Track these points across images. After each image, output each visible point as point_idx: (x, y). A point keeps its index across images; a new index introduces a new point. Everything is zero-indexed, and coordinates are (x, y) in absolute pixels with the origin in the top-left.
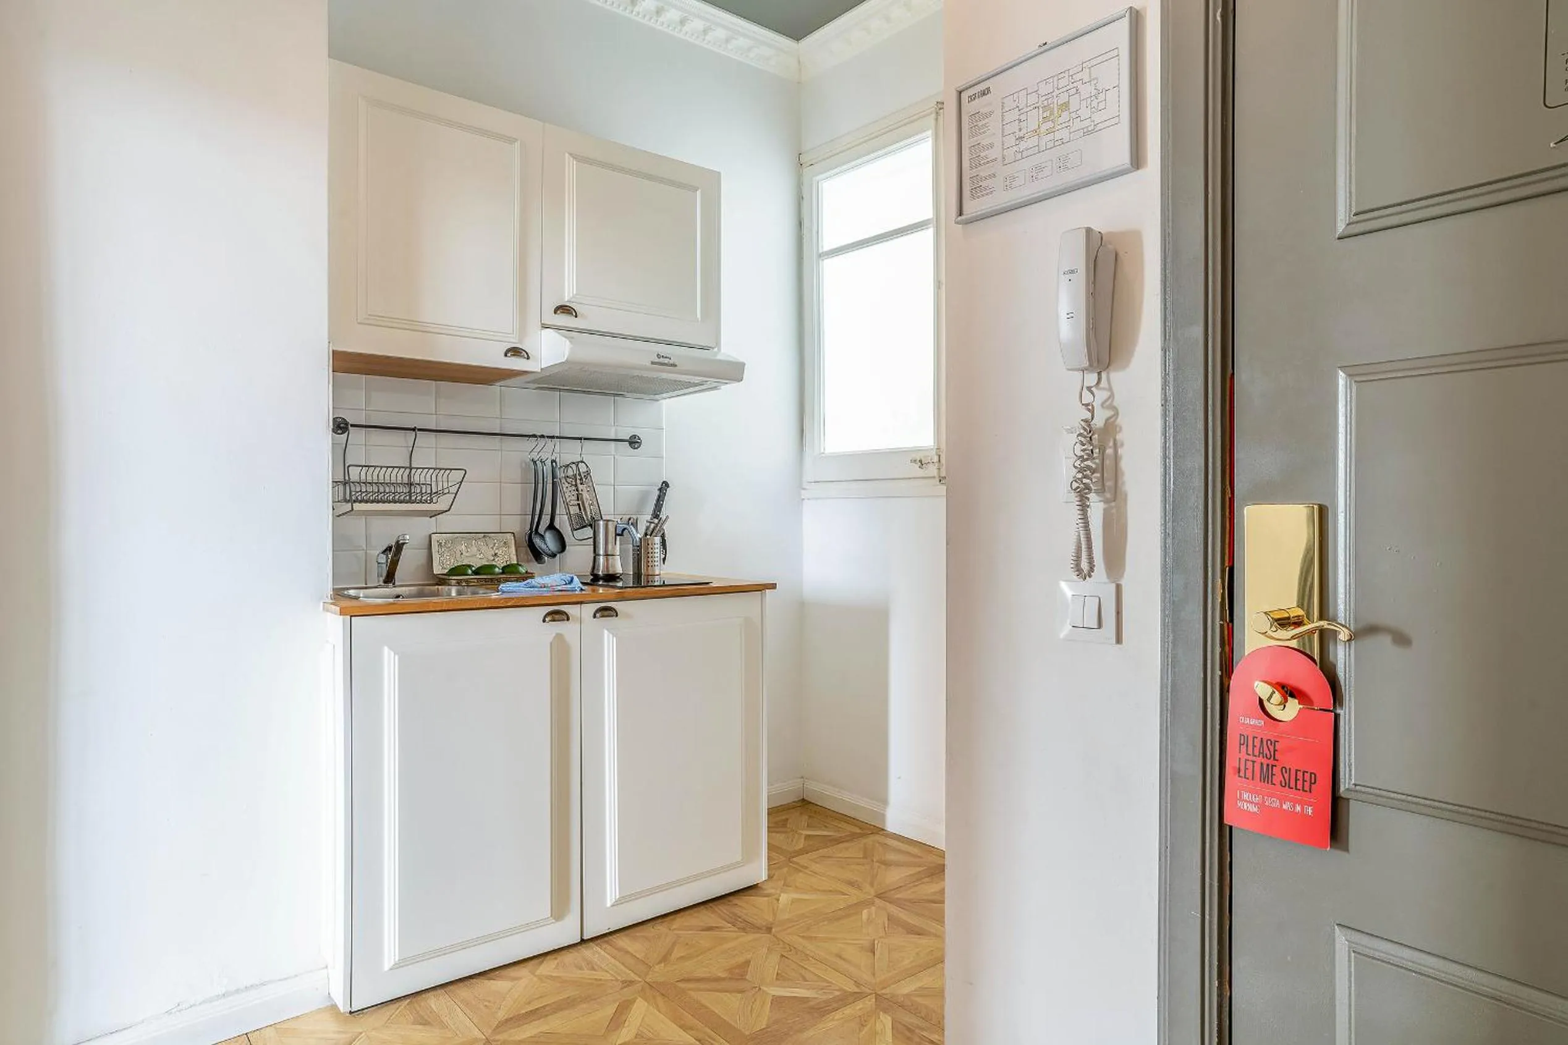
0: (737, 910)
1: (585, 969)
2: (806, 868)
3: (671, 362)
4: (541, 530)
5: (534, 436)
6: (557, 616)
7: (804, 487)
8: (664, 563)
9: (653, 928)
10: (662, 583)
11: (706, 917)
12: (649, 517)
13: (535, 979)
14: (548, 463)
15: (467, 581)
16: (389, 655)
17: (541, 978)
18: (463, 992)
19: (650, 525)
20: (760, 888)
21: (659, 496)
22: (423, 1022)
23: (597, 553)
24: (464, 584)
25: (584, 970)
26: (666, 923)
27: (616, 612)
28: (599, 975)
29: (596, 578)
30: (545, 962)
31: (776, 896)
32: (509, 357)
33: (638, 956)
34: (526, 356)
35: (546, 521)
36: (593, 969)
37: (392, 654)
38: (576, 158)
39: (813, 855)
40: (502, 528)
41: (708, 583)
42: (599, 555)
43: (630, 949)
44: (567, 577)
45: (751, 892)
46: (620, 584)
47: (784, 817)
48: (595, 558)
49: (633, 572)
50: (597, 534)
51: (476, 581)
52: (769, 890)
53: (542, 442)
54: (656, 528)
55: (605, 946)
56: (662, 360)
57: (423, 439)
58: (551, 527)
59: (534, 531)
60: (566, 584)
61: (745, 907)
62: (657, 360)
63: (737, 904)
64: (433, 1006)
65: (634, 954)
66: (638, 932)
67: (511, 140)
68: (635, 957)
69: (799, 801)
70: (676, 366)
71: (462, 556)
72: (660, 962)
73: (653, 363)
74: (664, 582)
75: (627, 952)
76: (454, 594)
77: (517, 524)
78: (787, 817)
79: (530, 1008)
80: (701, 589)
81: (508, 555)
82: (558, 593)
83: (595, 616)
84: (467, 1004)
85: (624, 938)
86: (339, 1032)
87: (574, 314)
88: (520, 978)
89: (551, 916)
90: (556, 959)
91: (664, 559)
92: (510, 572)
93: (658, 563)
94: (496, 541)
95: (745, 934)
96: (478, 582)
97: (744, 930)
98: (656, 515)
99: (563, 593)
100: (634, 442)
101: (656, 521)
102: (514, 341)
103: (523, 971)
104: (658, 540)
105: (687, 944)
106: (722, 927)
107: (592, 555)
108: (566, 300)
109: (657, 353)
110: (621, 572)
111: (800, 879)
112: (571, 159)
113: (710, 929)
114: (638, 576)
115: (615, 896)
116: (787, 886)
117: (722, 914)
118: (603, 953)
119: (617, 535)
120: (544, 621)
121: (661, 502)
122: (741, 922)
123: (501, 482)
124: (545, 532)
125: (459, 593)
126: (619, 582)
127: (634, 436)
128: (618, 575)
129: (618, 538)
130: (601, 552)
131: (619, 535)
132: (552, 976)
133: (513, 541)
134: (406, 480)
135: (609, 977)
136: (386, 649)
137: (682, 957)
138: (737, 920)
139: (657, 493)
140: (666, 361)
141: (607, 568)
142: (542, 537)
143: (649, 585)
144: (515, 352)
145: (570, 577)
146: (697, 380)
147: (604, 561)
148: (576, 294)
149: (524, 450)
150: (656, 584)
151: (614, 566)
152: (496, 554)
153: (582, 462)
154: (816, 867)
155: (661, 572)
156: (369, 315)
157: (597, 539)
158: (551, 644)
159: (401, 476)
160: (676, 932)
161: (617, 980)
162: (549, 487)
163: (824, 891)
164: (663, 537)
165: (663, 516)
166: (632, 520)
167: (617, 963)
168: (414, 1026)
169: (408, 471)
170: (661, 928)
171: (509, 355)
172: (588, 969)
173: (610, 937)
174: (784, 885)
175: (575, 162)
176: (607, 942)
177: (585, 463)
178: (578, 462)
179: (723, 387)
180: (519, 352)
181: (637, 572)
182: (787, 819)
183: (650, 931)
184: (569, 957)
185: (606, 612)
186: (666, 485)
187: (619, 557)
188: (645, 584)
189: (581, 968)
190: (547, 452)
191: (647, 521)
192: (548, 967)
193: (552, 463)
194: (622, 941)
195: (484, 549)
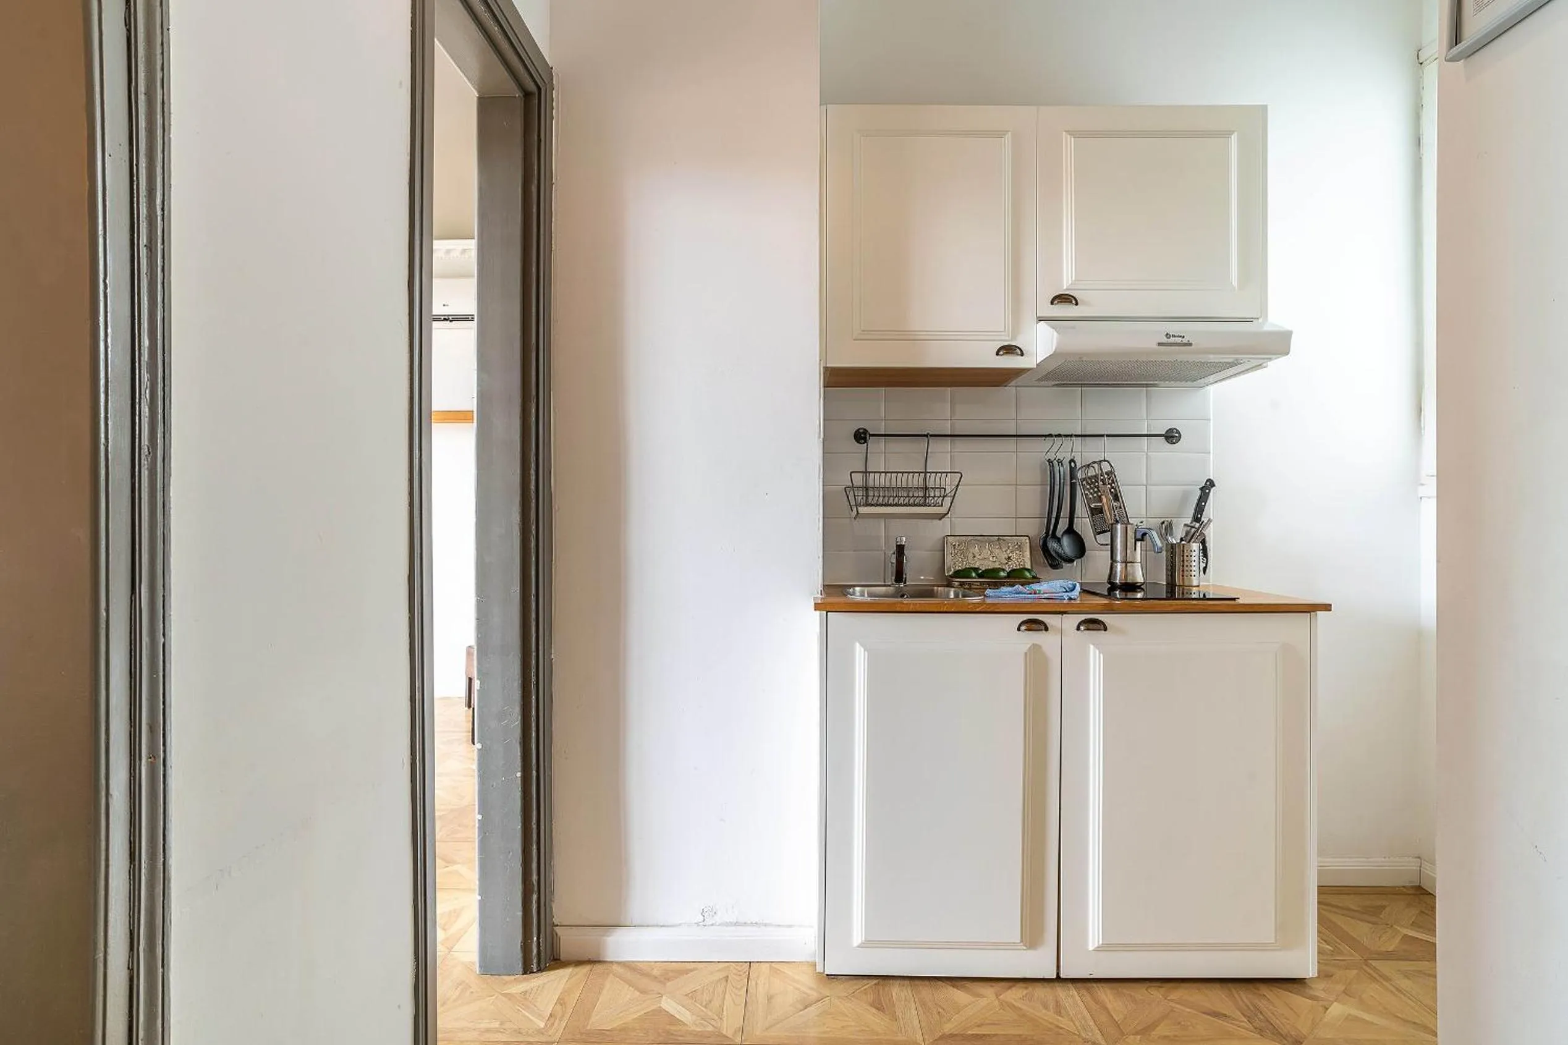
0: (1262, 1004)
1: (1052, 1010)
2: (1388, 979)
3: (1185, 341)
4: (1059, 533)
5: (1050, 435)
6: (1034, 625)
7: (1423, 482)
8: (1204, 573)
9: (1146, 990)
10: (1202, 596)
11: (1217, 999)
12: (1188, 521)
13: (996, 1003)
14: (1066, 463)
15: (970, 584)
16: (860, 651)
17: (1003, 1005)
18: (926, 991)
19: (1190, 529)
20: (1305, 983)
21: (1201, 497)
22: (879, 1007)
23: (1114, 558)
24: (967, 586)
25: (1049, 1011)
26: (1164, 989)
27: (1104, 625)
28: (1064, 1022)
29: (1113, 587)
30: (1013, 989)
31: (1325, 1003)
32: (1002, 355)
33: (1115, 1017)
34: (1019, 352)
35: (1063, 525)
36: (1059, 1013)
37: (862, 650)
38: (1073, 135)
39: (1405, 966)
40: (1017, 531)
41: (1234, 599)
42: (1116, 562)
43: (1109, 1006)
44: (1069, 584)
45: (1290, 986)
46: (1139, 595)
47: (1379, 903)
48: (1112, 564)
49: (1166, 582)
50: (1114, 539)
51: (979, 584)
52: (1318, 989)
53: (1058, 441)
54: (1197, 531)
55: (1084, 992)
56: (1172, 340)
57: (936, 446)
58: (1070, 531)
59: (1051, 534)
60: (1067, 592)
61: (1276, 1003)
62: (1165, 340)
63: (1264, 995)
64: (894, 994)
65: (1112, 1013)
66: (1126, 990)
67: (1001, 134)
68: (1113, 1017)
69: (1412, 887)
70: (1191, 345)
71: (975, 558)
72: (1137, 1033)
73: (1160, 344)
74: (1204, 595)
75: (1106, 1009)
76: (952, 596)
77: (1034, 527)
78: (1384, 903)
79: (975, 1031)
80: (1228, 606)
81: (1024, 559)
82: (1045, 601)
83: (1078, 629)
84: (923, 1004)
85: (1108, 992)
86: (811, 989)
87: (1074, 302)
88: (983, 996)
89: (1022, 941)
90: (1026, 988)
91: (1205, 569)
92: (1016, 576)
93: (1196, 573)
94: (1010, 544)
95: (1259, 1036)
96: (981, 584)
97: (1261, 1031)
98: (1197, 519)
99: (1051, 601)
100: (1171, 437)
101: (1197, 525)
102: (1007, 338)
103: (989, 991)
104: (1195, 546)
105: (1179, 1023)
106: (1234, 1019)
107: (1110, 562)
108: (1065, 288)
109: (1166, 333)
110: (1142, 581)
111: (1371, 991)
112: (1069, 136)
113: (1216, 1015)
114: (1171, 586)
115: (1098, 942)
116: (1346, 994)
117: (1241, 1003)
118: (1077, 998)
119: (1136, 540)
120: (1019, 629)
121: (1203, 504)
122: (1261, 1021)
123: (1016, 485)
124: (1062, 535)
125: (956, 596)
126: (1140, 592)
127: (1171, 430)
128: (1139, 584)
129: (1139, 544)
130: (1119, 558)
131: (1139, 540)
132: (1014, 1006)
133: (1028, 544)
134: (921, 484)
135: (1072, 1029)
136: (858, 645)
137: (1165, 1037)
138: (1256, 1015)
139: (1199, 493)
140: (1179, 340)
141: (1126, 577)
142: (1059, 540)
143: (1185, 597)
144: (1008, 350)
145: (1073, 584)
146: (1230, 358)
147: (1122, 568)
148: (1075, 280)
149: (1040, 451)
150: (1194, 596)
151: (1133, 575)
152: (1009, 558)
153: (1105, 461)
154: (1405, 984)
155: (1201, 584)
156: (863, 331)
157: (1115, 544)
158: (1026, 653)
159: (916, 481)
160: (1171, 1004)
161: (1079, 1036)
162: (1068, 488)
163: (1405, 1021)
164: (1203, 542)
165: (1204, 519)
166: (1166, 523)
167: (1088, 1016)
168: (869, 1008)
169: (922, 475)
170: (1156, 994)
171: (1001, 353)
172: (1054, 1013)
173: (1094, 985)
174: (1344, 992)
175: (1072, 139)
176: (1088, 989)
177: (1109, 462)
178: (1101, 461)
179: (1270, 364)
180: (1012, 349)
181: (1170, 581)
182: (1384, 907)
183: (1140, 993)
184: (1040, 992)
185: (1093, 624)
186: (1210, 484)
187: (1140, 564)
188: (1181, 597)
189: (1046, 1007)
190: (1064, 451)
191: (1186, 525)
192: (1014, 995)
193: (1070, 463)
194: (1105, 994)
195: (997, 551)
